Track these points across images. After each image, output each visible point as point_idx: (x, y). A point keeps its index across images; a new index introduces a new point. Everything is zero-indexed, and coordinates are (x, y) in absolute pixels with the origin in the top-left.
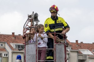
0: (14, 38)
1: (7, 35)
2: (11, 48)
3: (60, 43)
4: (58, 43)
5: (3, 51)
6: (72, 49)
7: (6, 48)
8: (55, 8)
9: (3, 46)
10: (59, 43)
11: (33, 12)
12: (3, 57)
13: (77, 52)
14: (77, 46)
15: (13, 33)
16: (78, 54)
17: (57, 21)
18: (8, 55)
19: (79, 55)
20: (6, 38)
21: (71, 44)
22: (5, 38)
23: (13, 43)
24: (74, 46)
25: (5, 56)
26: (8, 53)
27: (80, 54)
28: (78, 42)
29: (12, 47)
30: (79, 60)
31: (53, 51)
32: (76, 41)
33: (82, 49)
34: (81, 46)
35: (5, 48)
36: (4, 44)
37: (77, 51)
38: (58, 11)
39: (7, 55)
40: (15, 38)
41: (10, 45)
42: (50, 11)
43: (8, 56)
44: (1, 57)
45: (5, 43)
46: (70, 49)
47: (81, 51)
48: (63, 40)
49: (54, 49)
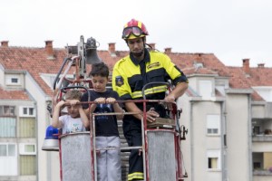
0: (52, 58)
1: (30, 50)
2: (44, 90)
3: (161, 128)
4: (155, 128)
5: (19, 98)
6: (231, 85)
7: (27, 88)
9: (19, 83)
10: (158, 129)
12: (21, 118)
13: (248, 95)
14: (248, 76)
15: (49, 43)
16: (251, 102)
17: (147, 65)
18: (34, 111)
19: (253, 105)
20: (28, 59)
21: (228, 71)
22: (24, 57)
23: (48, 72)
24: (236, 76)
25: (28, 115)
26: (35, 104)
27: (256, 102)
28: (248, 64)
29: (46, 85)
30: (253, 120)
31: (142, 153)
32: (244, 61)
33: (264, 85)
34: (258, 78)
35: (25, 90)
36: (22, 76)
37: (248, 91)
39: (31, 110)
40: (55, 56)
41: (40, 78)
43: (34, 115)
44: (15, 117)
45: (24, 74)
46: (227, 87)
47: (258, 93)
48: (170, 121)
49: (143, 147)
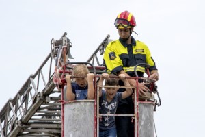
3: (148, 100)
4: (144, 100)
8: (129, 19)
10: (146, 102)
11: (65, 34)
31: (134, 120)
38: (134, 26)
42: (117, 27)
49: (135, 115)
